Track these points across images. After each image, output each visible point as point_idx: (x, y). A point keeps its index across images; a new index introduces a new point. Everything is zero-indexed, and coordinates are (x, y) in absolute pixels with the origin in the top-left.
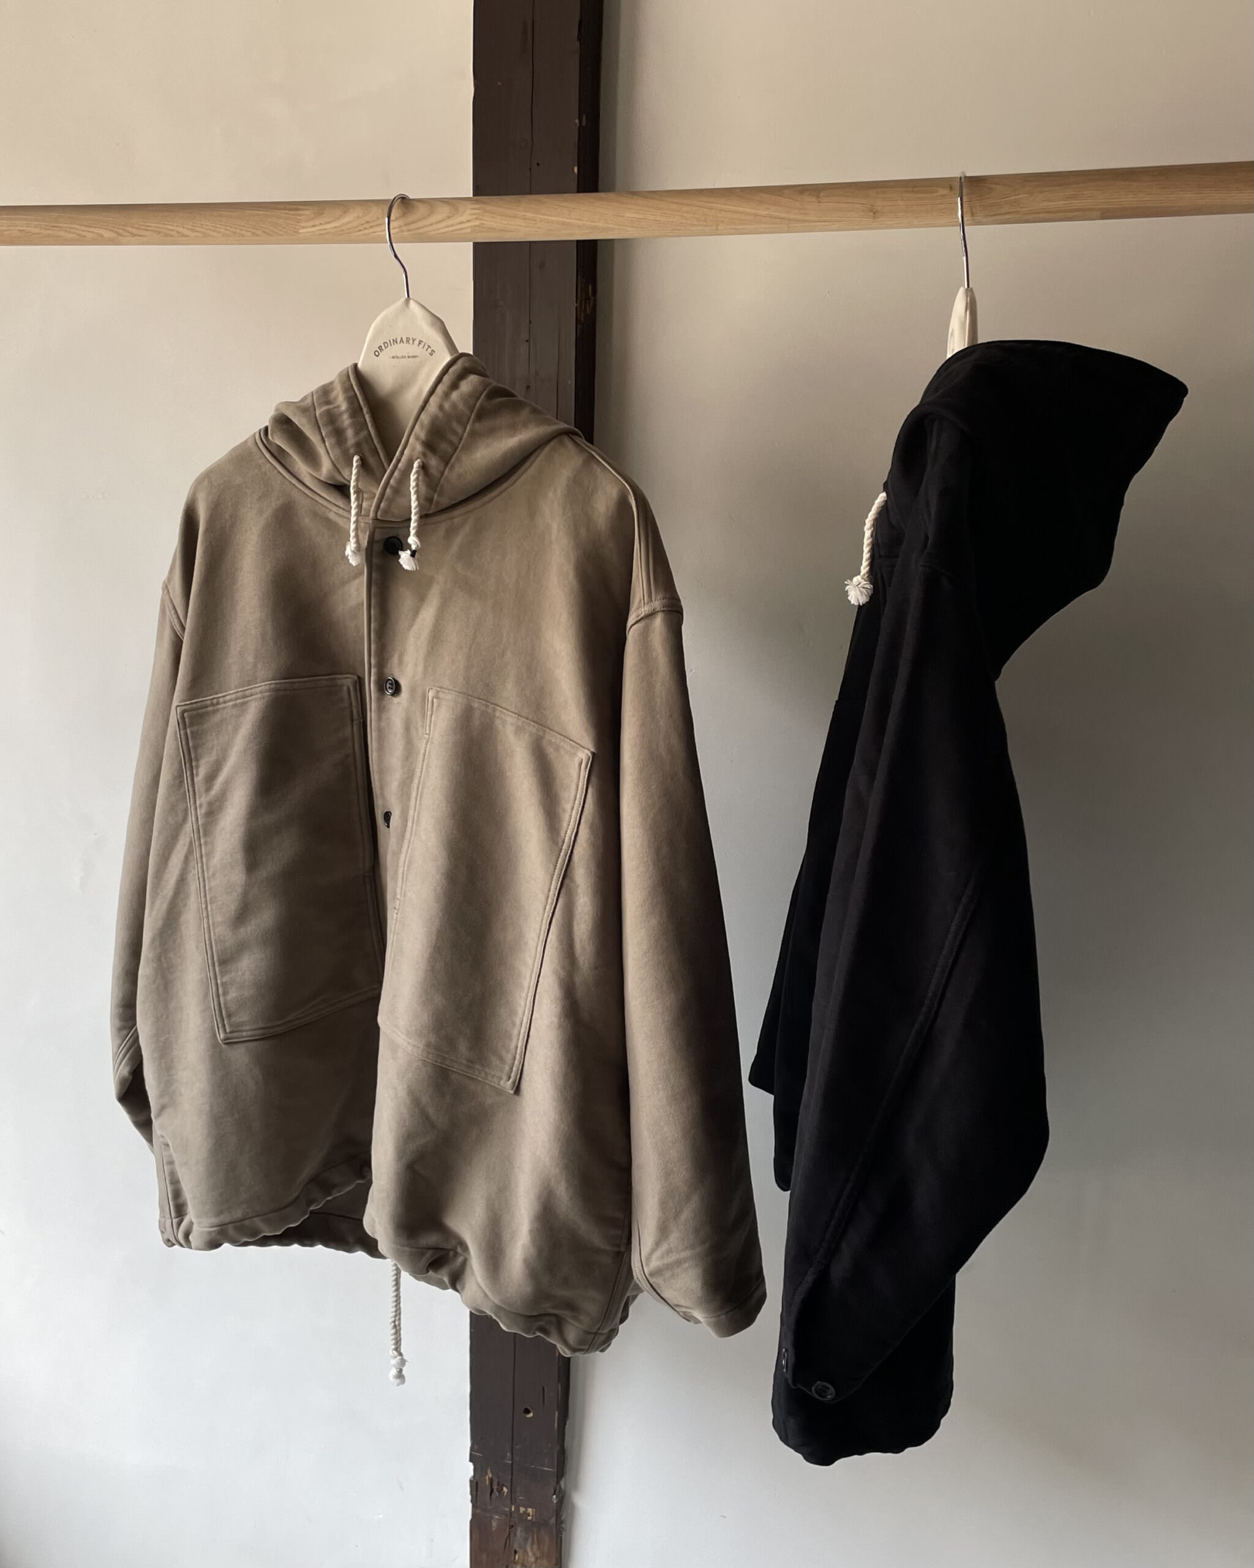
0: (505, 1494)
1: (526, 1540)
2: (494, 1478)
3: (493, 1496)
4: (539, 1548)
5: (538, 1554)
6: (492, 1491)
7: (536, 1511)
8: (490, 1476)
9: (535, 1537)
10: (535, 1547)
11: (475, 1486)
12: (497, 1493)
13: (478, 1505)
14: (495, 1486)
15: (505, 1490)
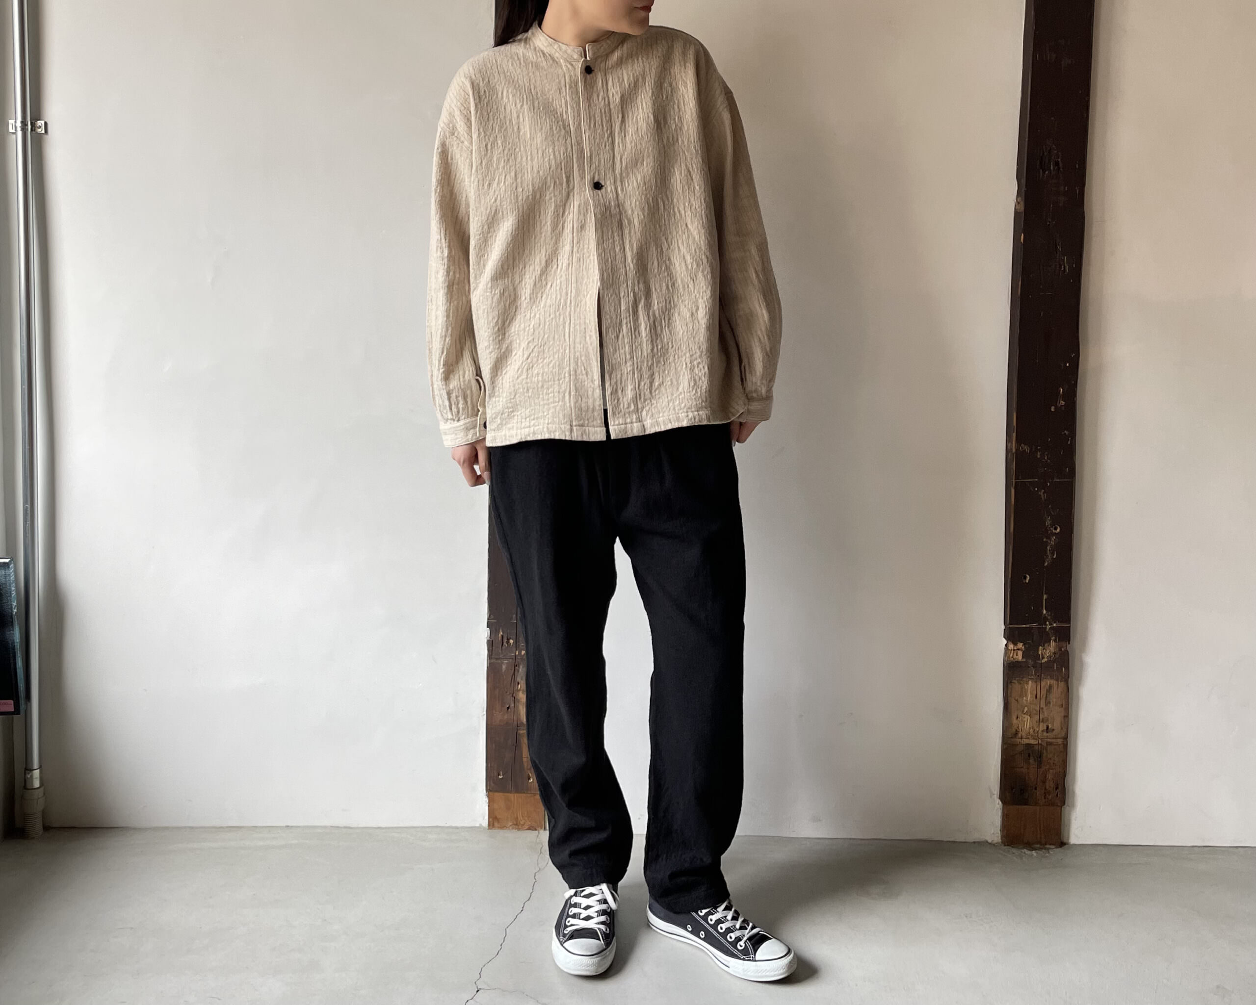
0: (512, 644)
2: (504, 635)
3: (504, 647)
6: (502, 645)
8: (502, 633)
11: (491, 644)
12: (506, 645)
13: (493, 657)
14: (505, 640)
15: (512, 641)
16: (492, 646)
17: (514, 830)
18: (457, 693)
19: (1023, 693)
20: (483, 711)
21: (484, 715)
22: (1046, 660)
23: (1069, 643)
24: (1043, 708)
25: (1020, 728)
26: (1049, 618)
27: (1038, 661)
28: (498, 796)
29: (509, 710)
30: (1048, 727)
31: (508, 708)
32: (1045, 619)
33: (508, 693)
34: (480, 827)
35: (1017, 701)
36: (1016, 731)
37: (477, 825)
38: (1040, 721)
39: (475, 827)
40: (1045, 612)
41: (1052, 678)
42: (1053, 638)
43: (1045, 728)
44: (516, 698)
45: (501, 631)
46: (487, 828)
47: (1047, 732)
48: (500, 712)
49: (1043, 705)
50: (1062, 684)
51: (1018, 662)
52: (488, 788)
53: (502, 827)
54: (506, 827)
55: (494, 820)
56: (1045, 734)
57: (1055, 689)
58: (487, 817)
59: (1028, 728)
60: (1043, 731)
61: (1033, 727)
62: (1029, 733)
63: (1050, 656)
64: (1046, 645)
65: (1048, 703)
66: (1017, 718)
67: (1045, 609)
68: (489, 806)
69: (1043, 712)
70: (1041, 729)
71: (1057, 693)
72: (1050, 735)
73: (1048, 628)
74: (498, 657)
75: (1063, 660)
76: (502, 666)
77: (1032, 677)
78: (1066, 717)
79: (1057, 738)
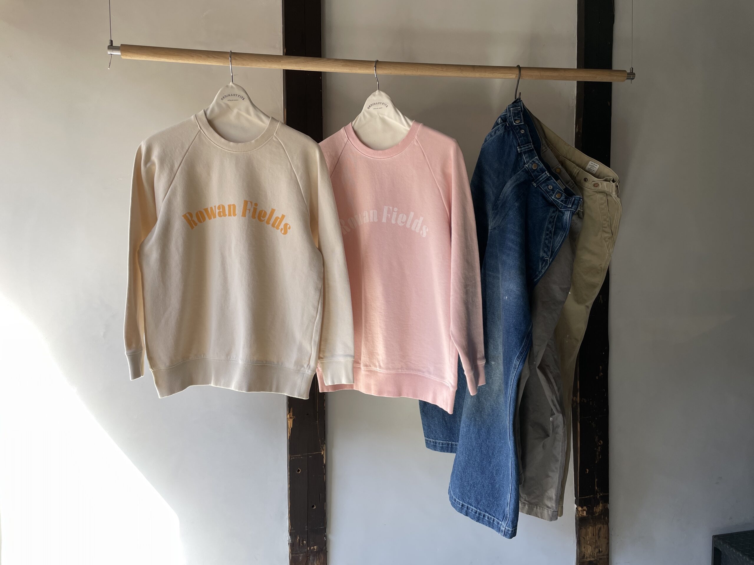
0: (305, 544)
2: (300, 539)
3: (300, 546)
4: (319, 562)
5: (319, 564)
7: (318, 547)
9: (318, 557)
13: (294, 552)
14: (301, 542)
15: (305, 542)
16: (293, 547)
19: (587, 534)
22: (597, 514)
23: (609, 504)
24: (597, 541)
25: (586, 553)
26: (599, 491)
27: (594, 515)
30: (599, 550)
32: (597, 492)
35: (584, 538)
36: (584, 555)
38: (595, 548)
40: (596, 488)
41: (601, 524)
42: (601, 502)
43: (598, 551)
45: (298, 537)
47: (599, 553)
49: (597, 539)
50: (605, 526)
51: (583, 517)
56: (598, 554)
57: (602, 529)
59: (590, 552)
60: (597, 553)
61: (592, 552)
62: (590, 555)
63: (599, 512)
64: (598, 506)
65: (599, 537)
66: (584, 547)
67: (597, 487)
69: (597, 542)
70: (596, 552)
71: (603, 531)
72: (601, 554)
73: (598, 496)
74: (297, 552)
75: (606, 513)
76: (299, 558)
77: (591, 524)
78: (608, 543)
79: (603, 555)
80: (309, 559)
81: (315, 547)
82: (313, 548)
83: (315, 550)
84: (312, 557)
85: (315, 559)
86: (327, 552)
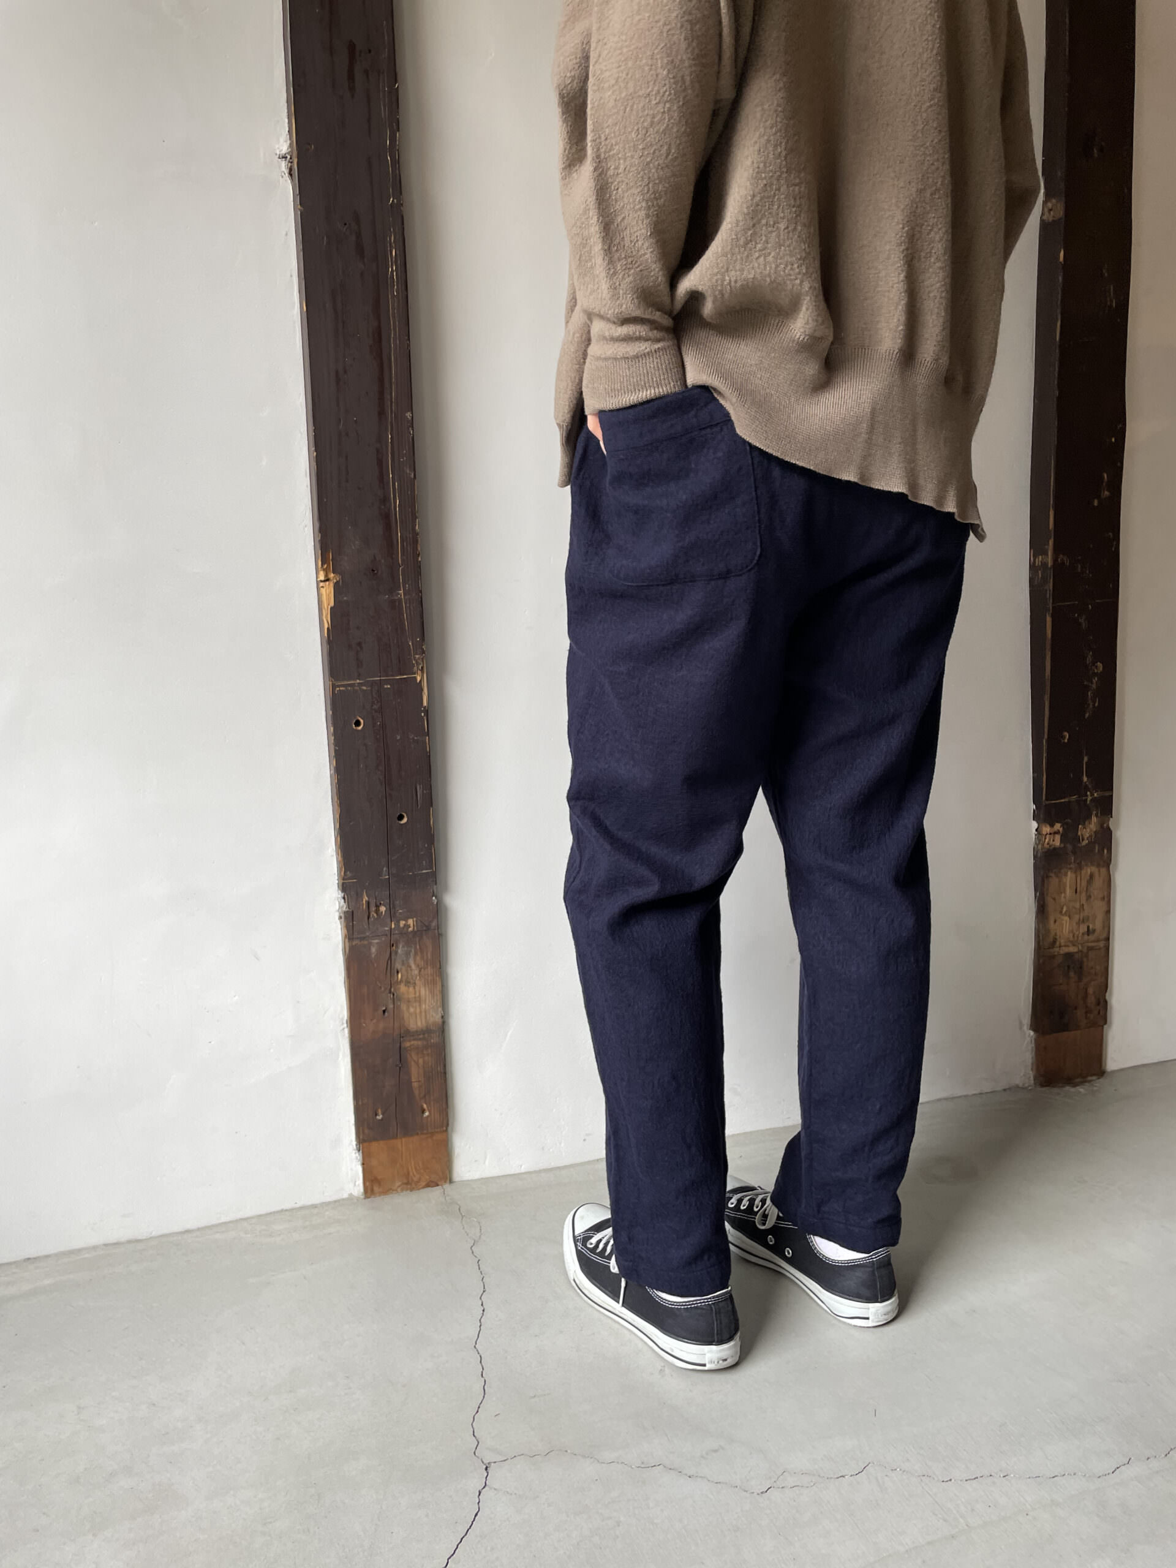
0: (384, 913)
1: (408, 954)
2: (371, 901)
3: (372, 919)
4: (422, 958)
5: (422, 964)
6: (369, 916)
7: (416, 921)
8: (367, 899)
9: (418, 947)
10: (418, 958)
11: (348, 917)
12: (375, 915)
13: (354, 936)
14: (373, 909)
15: (383, 909)
16: (353, 921)
17: (405, 1192)
18: (298, 1002)
19: (1061, 890)
20: (343, 1024)
21: (344, 1029)
22: (1086, 842)
23: (1112, 817)
24: (1083, 905)
25: (1058, 933)
26: (1090, 786)
27: (1079, 845)
28: (375, 1146)
29: (386, 1014)
30: (1088, 927)
31: (384, 1011)
32: (1086, 788)
33: (383, 989)
34: (351, 1197)
35: (1054, 899)
36: (1053, 938)
37: (345, 1196)
38: (1078, 923)
39: (343, 1200)
40: (1085, 779)
41: (1092, 865)
42: (1094, 812)
43: (1086, 929)
44: (395, 994)
45: (364, 895)
46: (363, 1197)
47: (1088, 935)
48: (372, 1020)
49: (1084, 901)
50: (1103, 870)
51: (1055, 849)
52: (361, 1137)
53: (386, 1192)
54: (391, 1189)
55: (374, 1184)
56: (1086, 937)
57: (1096, 879)
58: (360, 1182)
59: (1067, 931)
60: (1083, 934)
61: (1072, 931)
62: (1068, 938)
63: (1091, 836)
64: (1087, 823)
65: (1089, 897)
66: (1055, 922)
67: (1086, 775)
68: (363, 1164)
69: (1083, 909)
70: (1081, 931)
71: (1098, 882)
72: (1091, 937)
73: (1089, 798)
74: (362, 936)
75: (1105, 839)
76: (370, 949)
77: (1072, 866)
78: (1108, 912)
79: (1098, 941)
80: (396, 953)
81: (410, 922)
82: (405, 925)
83: (411, 929)
84: (403, 947)
85: (411, 951)
86: (440, 935)
